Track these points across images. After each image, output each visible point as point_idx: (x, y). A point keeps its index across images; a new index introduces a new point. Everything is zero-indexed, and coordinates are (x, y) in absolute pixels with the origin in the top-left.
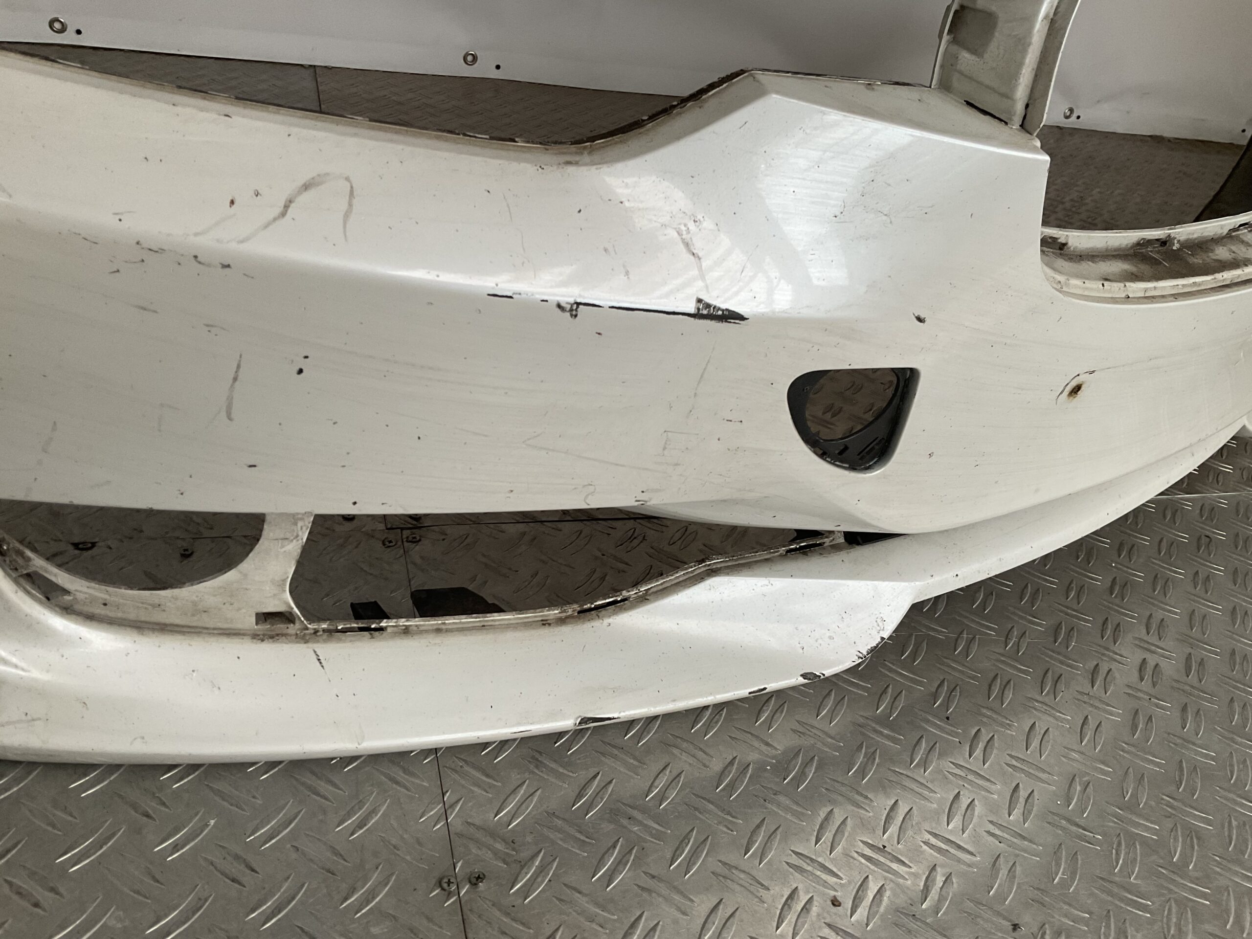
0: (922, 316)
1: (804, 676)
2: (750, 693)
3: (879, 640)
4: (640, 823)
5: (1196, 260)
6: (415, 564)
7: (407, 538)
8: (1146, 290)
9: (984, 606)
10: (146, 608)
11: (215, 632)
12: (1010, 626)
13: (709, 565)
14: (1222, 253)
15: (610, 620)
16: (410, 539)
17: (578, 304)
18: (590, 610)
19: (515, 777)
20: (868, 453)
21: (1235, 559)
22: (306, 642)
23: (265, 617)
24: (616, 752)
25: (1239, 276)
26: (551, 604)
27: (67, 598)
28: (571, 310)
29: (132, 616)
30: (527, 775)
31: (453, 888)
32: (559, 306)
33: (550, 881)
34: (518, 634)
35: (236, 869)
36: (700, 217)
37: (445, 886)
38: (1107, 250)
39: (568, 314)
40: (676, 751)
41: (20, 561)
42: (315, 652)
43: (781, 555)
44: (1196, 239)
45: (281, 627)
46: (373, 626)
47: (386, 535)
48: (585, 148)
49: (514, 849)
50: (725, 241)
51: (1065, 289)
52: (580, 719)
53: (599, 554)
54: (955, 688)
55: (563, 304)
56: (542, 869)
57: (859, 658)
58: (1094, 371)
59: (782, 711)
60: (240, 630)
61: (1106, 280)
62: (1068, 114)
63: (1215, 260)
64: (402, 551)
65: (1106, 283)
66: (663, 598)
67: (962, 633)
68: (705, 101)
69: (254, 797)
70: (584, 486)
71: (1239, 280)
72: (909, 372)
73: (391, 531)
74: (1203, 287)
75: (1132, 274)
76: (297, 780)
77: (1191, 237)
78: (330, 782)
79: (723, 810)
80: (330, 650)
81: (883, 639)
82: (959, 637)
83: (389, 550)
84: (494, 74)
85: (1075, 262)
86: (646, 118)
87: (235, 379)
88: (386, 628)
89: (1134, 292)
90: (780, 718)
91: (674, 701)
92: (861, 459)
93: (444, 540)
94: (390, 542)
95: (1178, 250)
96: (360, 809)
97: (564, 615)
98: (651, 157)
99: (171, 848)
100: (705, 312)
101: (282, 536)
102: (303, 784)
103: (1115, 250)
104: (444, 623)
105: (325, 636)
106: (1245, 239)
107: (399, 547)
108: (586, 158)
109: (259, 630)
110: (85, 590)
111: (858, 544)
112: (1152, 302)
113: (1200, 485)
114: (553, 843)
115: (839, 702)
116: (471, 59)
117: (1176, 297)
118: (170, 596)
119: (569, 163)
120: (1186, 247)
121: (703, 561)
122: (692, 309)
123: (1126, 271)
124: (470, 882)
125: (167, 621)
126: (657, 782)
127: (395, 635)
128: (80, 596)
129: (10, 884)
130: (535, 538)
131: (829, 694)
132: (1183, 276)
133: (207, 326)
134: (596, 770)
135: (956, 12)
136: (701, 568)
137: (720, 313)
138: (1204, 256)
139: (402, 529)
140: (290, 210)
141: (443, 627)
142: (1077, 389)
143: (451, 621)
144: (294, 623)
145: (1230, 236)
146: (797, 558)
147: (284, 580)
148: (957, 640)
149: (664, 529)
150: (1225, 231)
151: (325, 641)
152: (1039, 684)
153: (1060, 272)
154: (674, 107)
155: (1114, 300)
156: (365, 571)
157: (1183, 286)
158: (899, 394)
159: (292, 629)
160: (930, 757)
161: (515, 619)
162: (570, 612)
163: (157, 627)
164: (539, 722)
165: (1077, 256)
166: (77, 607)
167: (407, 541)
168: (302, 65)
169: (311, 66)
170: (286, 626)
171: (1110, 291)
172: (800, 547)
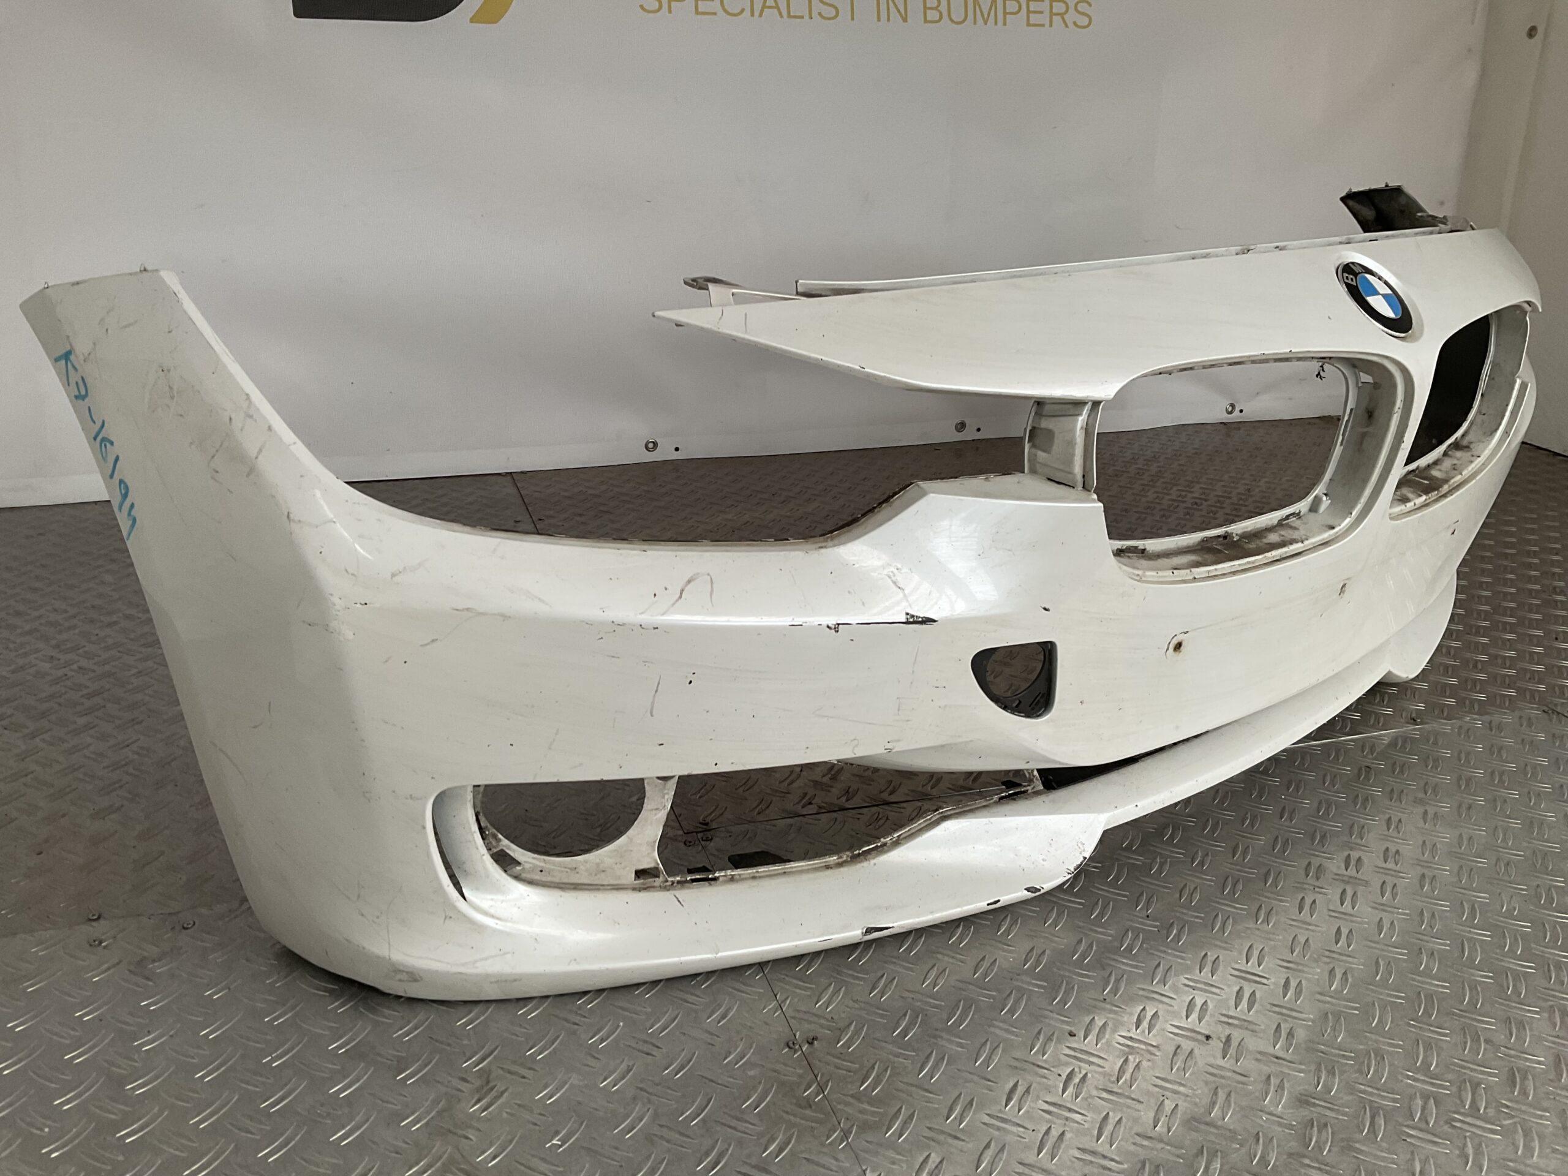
0: (1047, 607)
1: (1028, 889)
2: (988, 905)
3: (1082, 859)
4: (921, 1000)
5: (1252, 546)
6: (713, 855)
7: (702, 838)
8: (1209, 572)
9: (1172, 837)
10: (567, 872)
11: (609, 887)
12: (1195, 850)
13: (942, 812)
14: (1273, 538)
15: (875, 861)
16: (704, 839)
17: (839, 624)
18: (859, 854)
19: (824, 981)
20: (1036, 704)
21: (1392, 781)
22: (668, 890)
23: (640, 874)
24: (894, 960)
25: (1286, 552)
26: (831, 853)
27: (518, 868)
28: (835, 628)
29: (557, 880)
30: (832, 979)
31: (797, 1047)
32: (828, 627)
33: (863, 1037)
34: (811, 876)
35: (646, 1048)
36: (899, 566)
37: (791, 1045)
38: (1178, 549)
39: (833, 631)
40: (939, 956)
41: (494, 843)
42: (675, 896)
43: (995, 802)
44: (1251, 531)
45: (650, 881)
46: (710, 876)
47: (685, 838)
48: (828, 538)
49: (834, 1022)
50: (916, 578)
51: (1143, 579)
52: (865, 929)
53: (854, 833)
54: (1153, 896)
55: (830, 625)
56: (857, 1032)
57: (1069, 873)
58: (1187, 632)
59: (1017, 924)
60: (624, 885)
61: (1176, 569)
62: (1230, 409)
63: (1266, 544)
64: (700, 848)
65: (1175, 571)
66: (911, 841)
67: (1156, 858)
68: (893, 502)
69: (645, 1008)
70: (852, 741)
71: (1288, 555)
72: (1049, 645)
73: (689, 835)
74: (1257, 564)
75: (1198, 562)
76: (671, 995)
77: (1246, 530)
78: (693, 994)
79: (981, 988)
80: (685, 894)
81: (1085, 858)
82: (1153, 861)
83: (690, 848)
84: (676, 456)
85: (1153, 560)
86: (860, 516)
87: (656, 691)
88: (719, 877)
89: (1199, 574)
90: (1016, 929)
91: (932, 913)
92: (1033, 709)
93: (730, 836)
94: (690, 842)
95: (1238, 541)
96: (719, 1009)
97: (841, 860)
98: (866, 537)
99: (599, 1040)
100: (911, 620)
101: (655, 807)
102: (676, 997)
103: (1186, 548)
104: (758, 872)
105: (679, 886)
106: (1293, 525)
107: (698, 845)
108: (830, 543)
109: (636, 884)
110: (531, 860)
111: (1054, 789)
112: (1215, 579)
114: (861, 1017)
115: (1060, 915)
116: (652, 446)
117: (1234, 573)
118: (582, 860)
119: (821, 547)
120: (1243, 538)
121: (937, 810)
122: (904, 620)
123: (1193, 561)
124: (808, 1042)
125: (579, 882)
126: (929, 975)
127: (726, 882)
128: (527, 866)
129: (502, 1069)
130: (801, 828)
131: (1053, 909)
132: (1242, 558)
133: (644, 662)
134: (882, 973)
135: (1030, 431)
136: (936, 816)
137: (920, 619)
138: (1258, 542)
139: (697, 833)
140: (683, 595)
141: (757, 875)
142: (1178, 646)
143: (761, 869)
144: (659, 877)
145: (1281, 524)
146: (1008, 803)
147: (655, 842)
148: (1151, 864)
149: (902, 810)
150: (1275, 522)
151: (680, 889)
153: (1138, 569)
154: (875, 508)
155: (1184, 582)
156: (678, 864)
157: (1239, 565)
158: (1047, 659)
159: (658, 881)
160: (1136, 942)
161: (806, 865)
162: (845, 858)
163: (572, 887)
164: (838, 933)
165: (1155, 556)
166: (524, 875)
167: (703, 840)
170: (653, 879)
171: (1179, 576)
172: (1009, 794)
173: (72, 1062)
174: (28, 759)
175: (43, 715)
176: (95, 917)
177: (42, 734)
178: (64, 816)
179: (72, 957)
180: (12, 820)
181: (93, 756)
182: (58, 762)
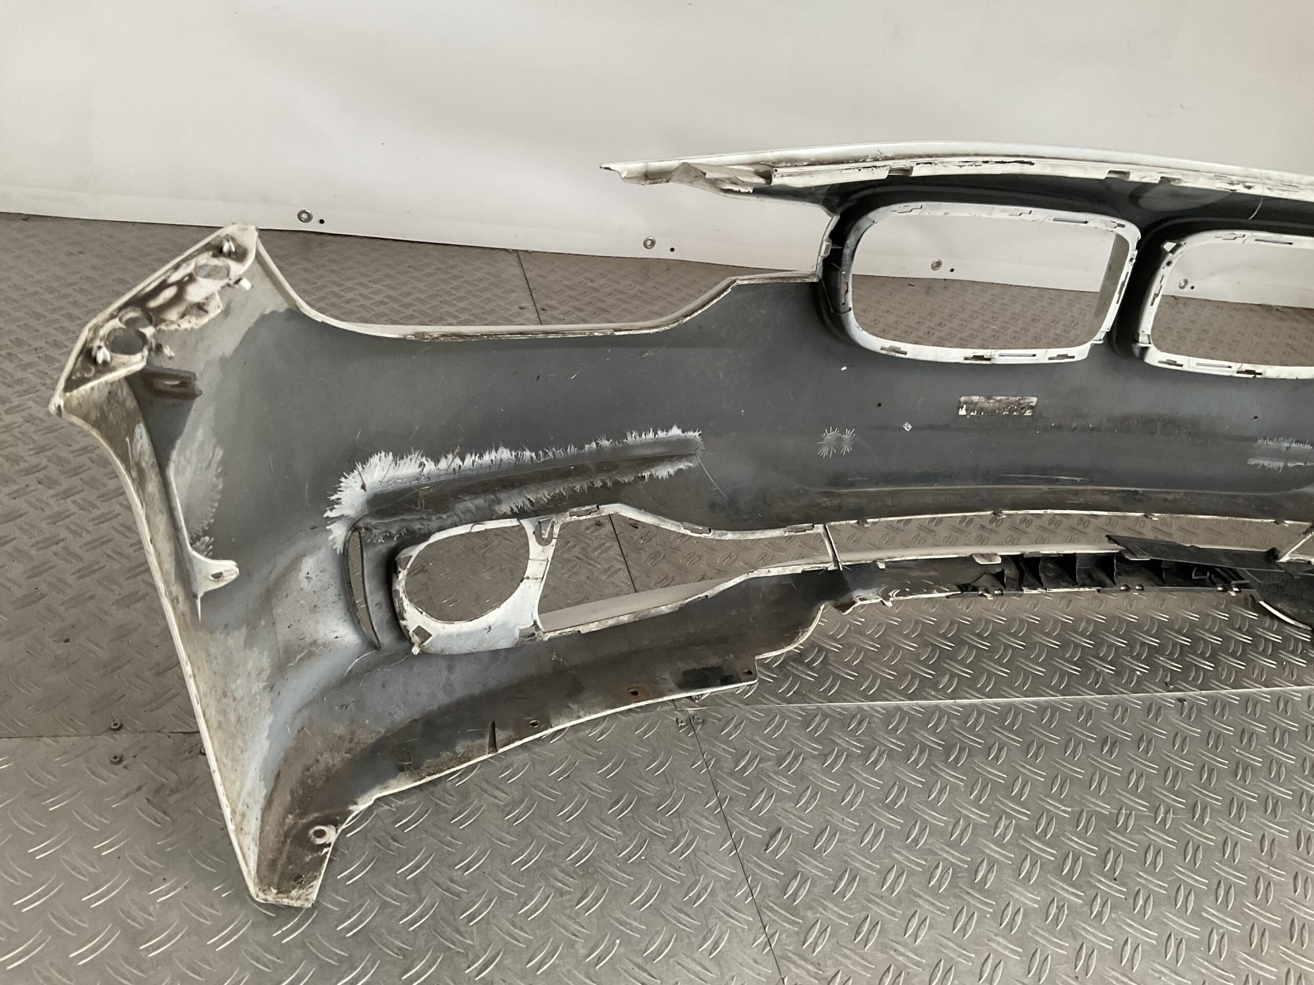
4: (903, 955)
12: (1157, 804)
19: (811, 916)
24: (877, 901)
30: (819, 915)
40: (920, 901)
49: (820, 969)
54: (1119, 855)
62: (1184, 285)
67: (1121, 809)
69: (640, 924)
76: (665, 912)
79: (960, 947)
84: (670, 256)
96: (711, 936)
99: (594, 959)
102: (670, 915)
113: (1308, 677)
114: (846, 967)
116: (650, 244)
126: (910, 925)
134: (865, 913)
148: (1117, 815)
152: (1182, 854)
160: (1104, 909)
168: (506, 250)
169: (514, 250)
173: (89, 906)
174: (59, 523)
175: (75, 472)
176: (116, 727)
177: (73, 495)
178: (92, 598)
179: (93, 773)
180: (43, 596)
181: (121, 529)
182: (88, 532)
